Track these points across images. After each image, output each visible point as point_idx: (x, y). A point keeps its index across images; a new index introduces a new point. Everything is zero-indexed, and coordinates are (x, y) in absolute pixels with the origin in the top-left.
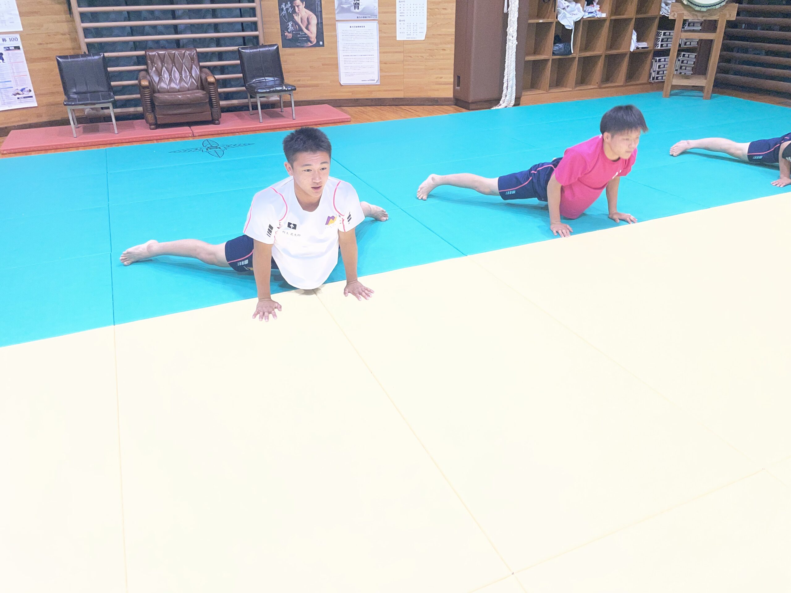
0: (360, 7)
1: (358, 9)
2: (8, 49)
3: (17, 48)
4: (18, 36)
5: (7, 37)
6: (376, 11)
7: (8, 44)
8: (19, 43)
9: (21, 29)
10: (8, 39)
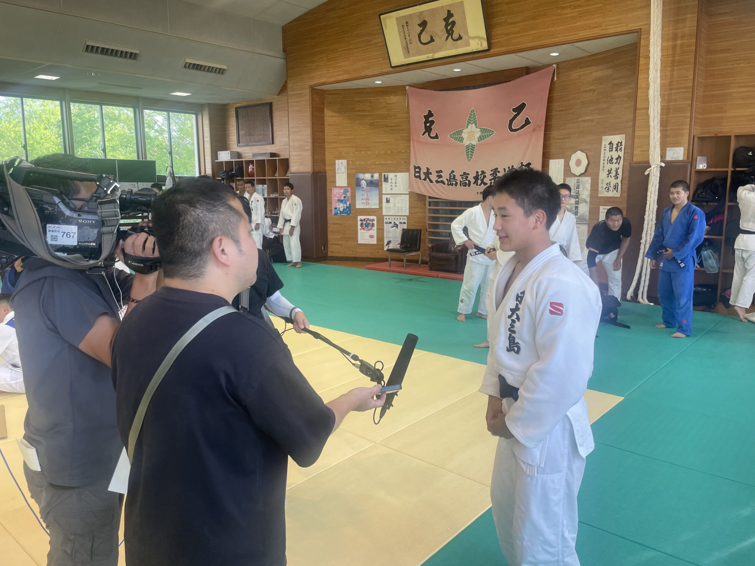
0: (578, 214)
1: (577, 215)
2: (401, 223)
3: (405, 223)
4: (406, 218)
5: (402, 218)
6: (587, 218)
7: (402, 221)
8: (406, 221)
9: (408, 214)
10: (402, 219)
